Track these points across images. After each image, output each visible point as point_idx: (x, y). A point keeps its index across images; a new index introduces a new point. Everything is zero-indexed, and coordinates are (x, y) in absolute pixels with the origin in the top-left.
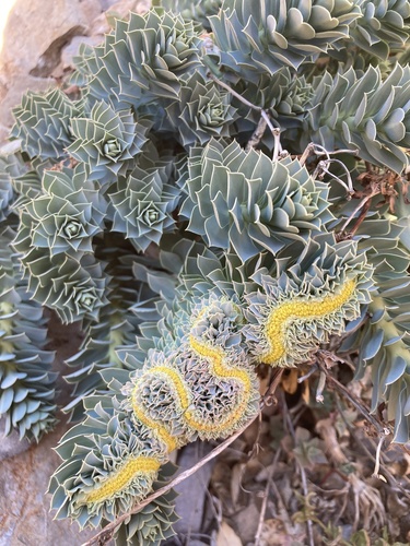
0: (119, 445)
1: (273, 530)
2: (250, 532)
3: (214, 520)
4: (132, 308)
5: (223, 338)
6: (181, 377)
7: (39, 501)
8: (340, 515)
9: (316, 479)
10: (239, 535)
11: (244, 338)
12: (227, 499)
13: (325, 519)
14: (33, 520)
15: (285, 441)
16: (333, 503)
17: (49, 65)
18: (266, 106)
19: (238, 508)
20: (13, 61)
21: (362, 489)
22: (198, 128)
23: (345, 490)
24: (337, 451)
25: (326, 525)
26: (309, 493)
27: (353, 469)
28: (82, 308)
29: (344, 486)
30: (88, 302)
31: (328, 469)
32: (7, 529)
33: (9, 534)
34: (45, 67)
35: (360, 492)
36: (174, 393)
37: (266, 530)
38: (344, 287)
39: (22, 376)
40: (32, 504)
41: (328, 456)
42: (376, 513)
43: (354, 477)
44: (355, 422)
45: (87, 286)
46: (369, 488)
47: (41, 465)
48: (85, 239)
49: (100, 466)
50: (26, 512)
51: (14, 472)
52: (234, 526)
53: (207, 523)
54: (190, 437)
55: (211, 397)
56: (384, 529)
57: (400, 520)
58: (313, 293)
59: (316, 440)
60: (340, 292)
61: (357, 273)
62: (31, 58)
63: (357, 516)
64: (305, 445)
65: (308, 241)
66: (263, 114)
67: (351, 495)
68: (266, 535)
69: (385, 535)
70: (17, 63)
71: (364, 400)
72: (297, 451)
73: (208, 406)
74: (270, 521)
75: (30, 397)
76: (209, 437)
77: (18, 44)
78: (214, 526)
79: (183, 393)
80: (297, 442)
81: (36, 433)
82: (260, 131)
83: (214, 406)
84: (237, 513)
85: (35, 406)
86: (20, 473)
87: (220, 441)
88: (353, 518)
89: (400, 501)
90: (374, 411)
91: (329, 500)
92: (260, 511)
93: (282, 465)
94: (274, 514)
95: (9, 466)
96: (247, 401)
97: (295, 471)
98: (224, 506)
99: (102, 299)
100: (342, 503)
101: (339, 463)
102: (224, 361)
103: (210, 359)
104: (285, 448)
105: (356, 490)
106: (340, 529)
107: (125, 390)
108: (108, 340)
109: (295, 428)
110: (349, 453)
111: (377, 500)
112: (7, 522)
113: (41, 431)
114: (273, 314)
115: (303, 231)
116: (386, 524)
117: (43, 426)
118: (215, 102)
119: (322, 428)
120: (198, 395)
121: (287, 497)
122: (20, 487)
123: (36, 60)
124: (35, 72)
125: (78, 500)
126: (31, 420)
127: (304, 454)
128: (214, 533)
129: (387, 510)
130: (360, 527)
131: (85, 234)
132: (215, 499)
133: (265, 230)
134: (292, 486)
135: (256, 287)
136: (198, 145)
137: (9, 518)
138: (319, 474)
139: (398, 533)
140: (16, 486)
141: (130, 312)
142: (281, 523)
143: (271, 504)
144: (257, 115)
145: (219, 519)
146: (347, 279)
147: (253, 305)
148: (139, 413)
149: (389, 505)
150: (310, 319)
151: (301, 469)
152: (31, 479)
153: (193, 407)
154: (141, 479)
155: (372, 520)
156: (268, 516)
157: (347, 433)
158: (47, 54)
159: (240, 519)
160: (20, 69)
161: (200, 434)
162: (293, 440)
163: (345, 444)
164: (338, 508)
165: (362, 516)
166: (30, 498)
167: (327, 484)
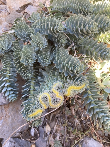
0: (37, 107)
1: (58, 127)
2: (53, 127)
3: (46, 123)
4: (38, 78)
5: (59, 90)
6: (50, 96)
7: (9, 114)
8: (72, 126)
9: (68, 118)
10: (50, 127)
11: (63, 91)
12: (49, 120)
13: (69, 126)
14: (8, 118)
15: (64, 110)
16: (71, 123)
17: (21, 10)
18: (74, 41)
19: (51, 122)
20: (12, 7)
21: (77, 121)
22: (59, 44)
23: (74, 121)
24: (74, 113)
25: (69, 127)
26: (67, 121)
27: (76, 117)
28: (28, 76)
29: (73, 120)
30: (29, 75)
31: (71, 116)
32: (2, 120)
33: (2, 121)
34: (20, 10)
35: (77, 122)
36: (48, 99)
37: (56, 127)
38: (83, 85)
39: (12, 88)
40: (8, 115)
41: (72, 114)
42: (79, 126)
43: (76, 119)
44: (78, 108)
45: (30, 72)
46: (79, 121)
47: (10, 107)
48: (32, 63)
49: (33, 110)
50: (6, 116)
51: (5, 108)
52: (49, 125)
53: (44, 124)
54: (49, 107)
55: (55, 101)
56: (80, 130)
57: (83, 128)
58: (77, 85)
59: (70, 110)
60: (82, 86)
61: (86, 83)
62: (17, 7)
63: (75, 126)
64: (68, 111)
65: (78, 76)
66: (73, 43)
67: (75, 122)
68: (56, 128)
69: (80, 131)
70: (13, 7)
71: (81, 104)
72: (66, 112)
73: (54, 102)
74: (58, 125)
75: (13, 93)
76: (53, 108)
77: (14, 3)
78: (45, 125)
79: (50, 99)
80: (66, 110)
81: (13, 101)
82: (71, 46)
83: (55, 102)
84: (50, 123)
85: (14, 95)
86: (6, 108)
87: (55, 108)
88: (74, 127)
89: (84, 125)
90: (83, 107)
91: (70, 122)
92: (56, 123)
93: (62, 114)
94: (59, 124)
95: (4, 106)
96: (61, 102)
97: (64, 116)
98: (48, 121)
99: (32, 75)
100: (72, 124)
101: (74, 116)
102: (59, 94)
103: (56, 94)
104: (63, 111)
105: (76, 121)
106: (72, 128)
107: (38, 96)
108: (31, 83)
109: (66, 107)
110: (76, 114)
111: (80, 124)
112: (2, 118)
113: (14, 101)
114: (69, 87)
115: (78, 74)
116: (80, 129)
117: (15, 100)
118: (64, 39)
119: (72, 108)
120: (53, 100)
121: (62, 121)
122: (6, 111)
123: (18, 8)
124: (17, 11)
125: (28, 116)
126: (12, 98)
127: (67, 113)
128: (45, 126)
129: (81, 126)
130: (75, 128)
131: (33, 63)
132: (46, 119)
133: (71, 72)
134: (63, 119)
135: (67, 82)
136: (58, 47)
137: (3, 117)
138: (69, 117)
139: (82, 131)
140: (5, 111)
141: (38, 79)
142: (60, 126)
143: (58, 122)
144: (72, 43)
145: (47, 123)
146: (84, 84)
147: (66, 85)
148: (41, 101)
149: (82, 125)
150: (76, 90)
151: (66, 116)
152: (8, 110)
153: (51, 102)
154: (40, 114)
155: (78, 128)
156: (57, 124)
157: (76, 110)
158: (21, 7)
159: (51, 124)
160: (13, 9)
161: (52, 107)
162: (65, 110)
163: (75, 112)
164: (71, 124)
165: (76, 126)
166: (8, 114)
167: (70, 119)
